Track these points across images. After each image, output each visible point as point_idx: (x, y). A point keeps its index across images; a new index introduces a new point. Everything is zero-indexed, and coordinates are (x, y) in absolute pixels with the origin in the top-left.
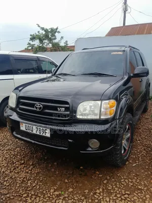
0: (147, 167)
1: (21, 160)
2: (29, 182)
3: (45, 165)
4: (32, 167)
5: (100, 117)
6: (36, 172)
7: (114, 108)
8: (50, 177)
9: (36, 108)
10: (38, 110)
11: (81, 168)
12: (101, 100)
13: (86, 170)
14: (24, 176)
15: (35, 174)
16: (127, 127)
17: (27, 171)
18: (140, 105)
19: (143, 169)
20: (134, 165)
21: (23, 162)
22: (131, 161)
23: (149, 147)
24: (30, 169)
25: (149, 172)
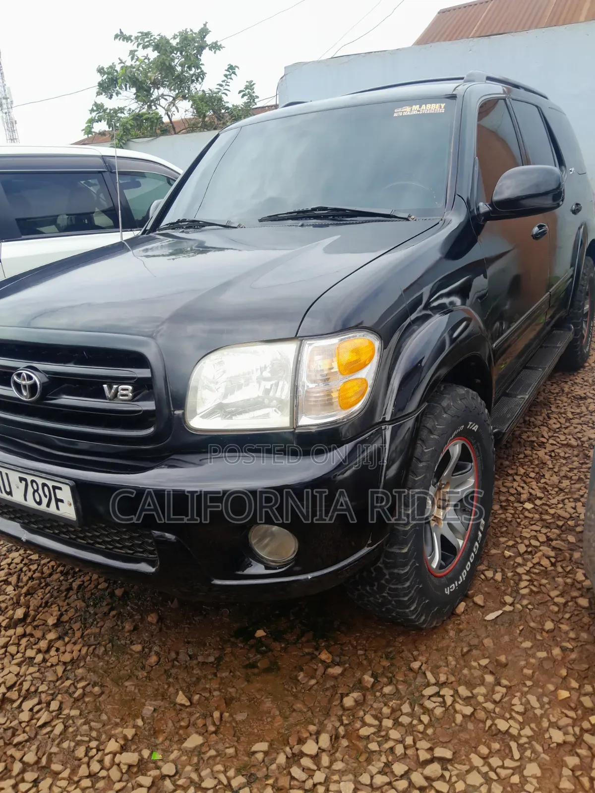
0: (549, 625)
1: (17, 604)
2: (27, 705)
3: (108, 624)
4: (51, 636)
5: (294, 417)
6: (67, 658)
7: (368, 373)
8: (117, 681)
9: (18, 387)
10: (25, 396)
11: (260, 633)
12: (298, 337)
13: (277, 646)
14: (11, 679)
15: (60, 669)
16: (456, 450)
17: (30, 653)
18: (545, 340)
19: (530, 633)
20: (491, 616)
21: (20, 613)
22: (479, 599)
23: (571, 530)
24: (43, 644)
25: (556, 651)
